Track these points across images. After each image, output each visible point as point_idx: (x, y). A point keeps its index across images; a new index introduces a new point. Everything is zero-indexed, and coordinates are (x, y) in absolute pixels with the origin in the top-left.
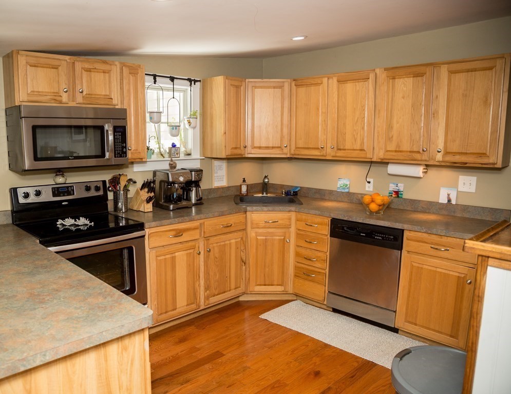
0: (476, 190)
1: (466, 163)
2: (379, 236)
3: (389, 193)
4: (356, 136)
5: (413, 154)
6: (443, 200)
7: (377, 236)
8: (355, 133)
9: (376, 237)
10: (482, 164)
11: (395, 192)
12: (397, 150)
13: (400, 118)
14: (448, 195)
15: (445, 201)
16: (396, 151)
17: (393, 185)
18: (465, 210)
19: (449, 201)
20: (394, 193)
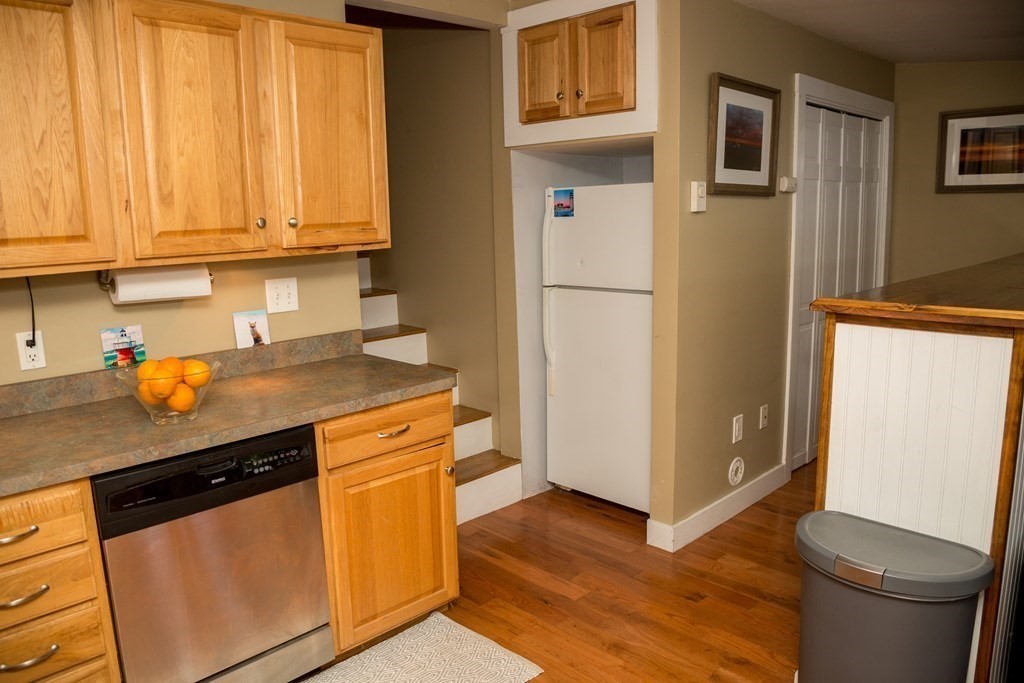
0: (299, 306)
1: (337, 246)
2: (264, 465)
3: (107, 359)
4: (45, 194)
5: (232, 236)
6: (245, 341)
7: (258, 467)
8: (38, 183)
9: (256, 471)
10: (363, 244)
11: (121, 351)
12: (190, 228)
13: (186, 140)
14: (253, 327)
15: (251, 343)
16: (185, 233)
17: (113, 335)
18: (291, 351)
19: (257, 340)
20: (120, 356)
